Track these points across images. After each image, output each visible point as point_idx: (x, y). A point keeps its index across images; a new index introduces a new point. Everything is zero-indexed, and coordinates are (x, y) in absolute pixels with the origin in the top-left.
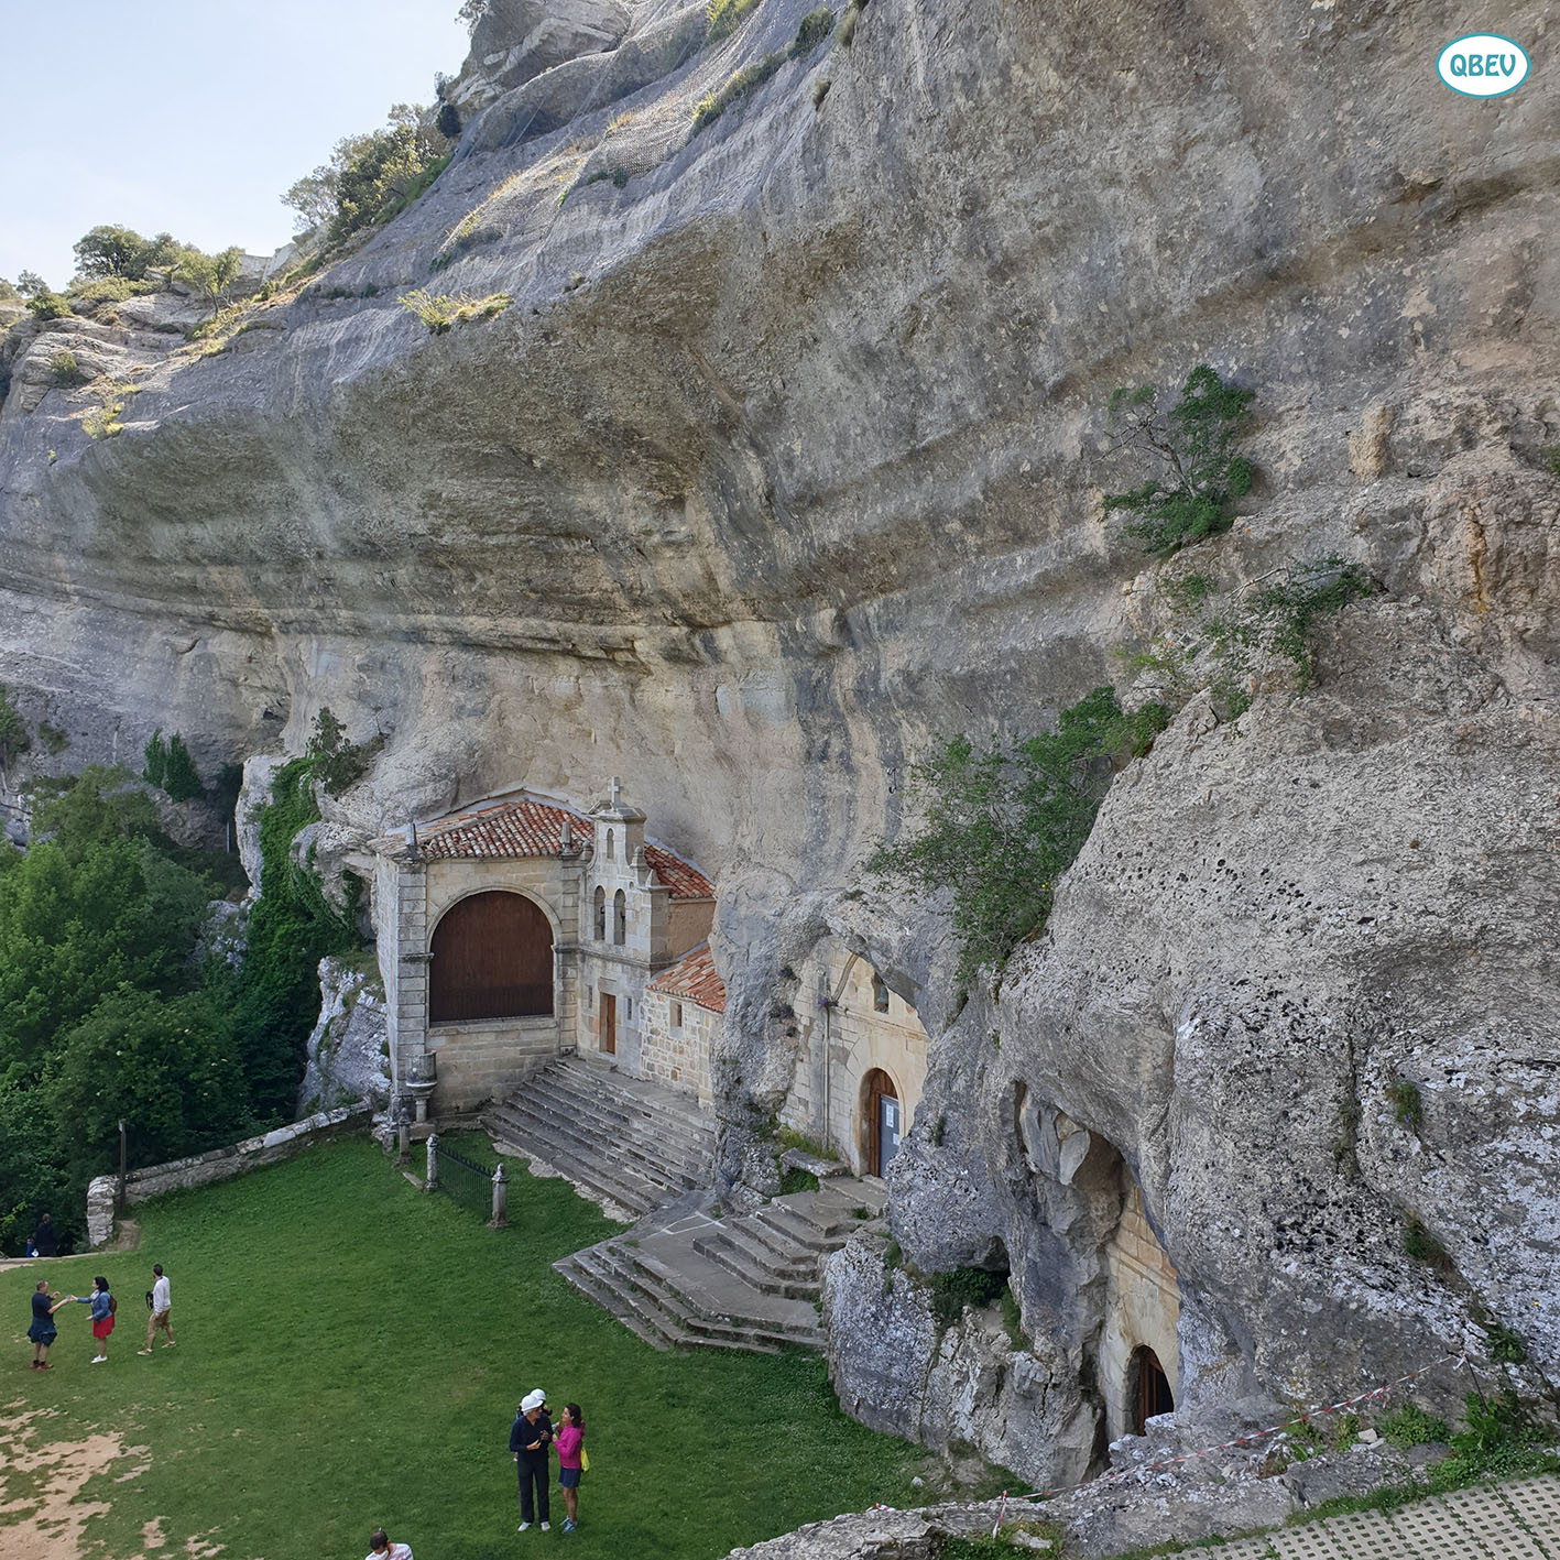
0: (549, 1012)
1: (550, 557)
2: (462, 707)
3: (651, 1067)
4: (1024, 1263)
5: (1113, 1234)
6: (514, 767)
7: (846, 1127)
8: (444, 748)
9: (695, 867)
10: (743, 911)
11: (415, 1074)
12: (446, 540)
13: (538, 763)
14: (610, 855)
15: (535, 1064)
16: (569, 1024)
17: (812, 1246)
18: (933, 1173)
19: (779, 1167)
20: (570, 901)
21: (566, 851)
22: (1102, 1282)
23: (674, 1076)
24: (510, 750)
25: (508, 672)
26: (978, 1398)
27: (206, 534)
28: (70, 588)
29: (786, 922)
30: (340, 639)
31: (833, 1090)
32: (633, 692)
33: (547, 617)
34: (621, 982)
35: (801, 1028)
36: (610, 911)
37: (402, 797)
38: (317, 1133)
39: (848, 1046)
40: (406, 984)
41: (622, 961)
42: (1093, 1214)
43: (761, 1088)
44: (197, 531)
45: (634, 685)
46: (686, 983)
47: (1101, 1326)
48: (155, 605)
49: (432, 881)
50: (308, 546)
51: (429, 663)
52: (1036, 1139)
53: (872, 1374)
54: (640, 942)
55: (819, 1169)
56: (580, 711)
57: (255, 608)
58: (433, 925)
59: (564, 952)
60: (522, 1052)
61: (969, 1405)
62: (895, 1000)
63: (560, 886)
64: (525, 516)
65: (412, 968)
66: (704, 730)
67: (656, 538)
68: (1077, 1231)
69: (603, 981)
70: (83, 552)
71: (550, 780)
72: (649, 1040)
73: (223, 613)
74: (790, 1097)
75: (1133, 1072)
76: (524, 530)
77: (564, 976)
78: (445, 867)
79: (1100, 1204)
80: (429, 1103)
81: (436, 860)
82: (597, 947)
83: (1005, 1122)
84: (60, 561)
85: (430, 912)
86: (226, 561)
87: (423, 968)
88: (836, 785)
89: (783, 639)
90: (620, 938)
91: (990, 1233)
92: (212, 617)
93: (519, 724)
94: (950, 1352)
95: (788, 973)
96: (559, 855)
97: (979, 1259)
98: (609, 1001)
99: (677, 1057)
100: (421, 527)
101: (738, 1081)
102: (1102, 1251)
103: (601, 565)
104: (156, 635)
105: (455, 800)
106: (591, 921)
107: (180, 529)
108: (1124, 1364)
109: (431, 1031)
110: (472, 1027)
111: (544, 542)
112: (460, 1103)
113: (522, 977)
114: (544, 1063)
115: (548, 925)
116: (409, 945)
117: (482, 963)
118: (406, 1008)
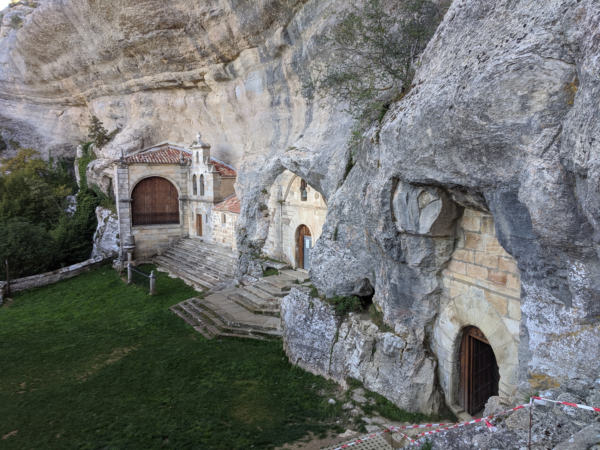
0: (178, 222)
1: (169, 39)
2: (144, 113)
3: (215, 239)
4: (388, 286)
5: (447, 265)
6: (164, 135)
7: (289, 250)
8: (138, 128)
9: (230, 167)
10: (247, 171)
11: (126, 243)
12: (131, 40)
13: (172, 133)
14: (198, 162)
15: (173, 241)
16: (186, 226)
17: (276, 295)
18: (333, 253)
19: (262, 267)
20: (184, 181)
21: (182, 162)
22: (439, 292)
23: (224, 241)
24: (162, 129)
25: (159, 97)
26: (362, 357)
27: (58, 64)
28: (21, 96)
29: (263, 171)
30: (105, 97)
31: (284, 237)
32: (205, 99)
33: (172, 71)
34: (203, 208)
35: (270, 213)
36: (198, 183)
38: (91, 265)
39: (290, 217)
40: (122, 211)
41: (203, 201)
42: (437, 253)
43: (255, 238)
44: (55, 65)
45: (205, 96)
46: (227, 206)
47: (436, 316)
48: (50, 100)
49: (130, 172)
50: (89, 59)
51: (132, 98)
52: (404, 209)
53: (305, 347)
54: (209, 194)
55: (278, 266)
56: (187, 111)
57: (78, 93)
58: (131, 188)
59: (182, 200)
60: (168, 237)
61: (357, 361)
62: (311, 192)
63: (180, 175)
64: (158, 19)
65: (124, 204)
66: (231, 109)
67: (208, 16)
68: (425, 264)
69: (197, 210)
70: (24, 83)
71: (177, 139)
72: (214, 229)
73: (71, 99)
74: (267, 241)
75: (524, 108)
76: (158, 27)
77: (183, 209)
78: (135, 167)
79: (441, 246)
80: (133, 254)
81: (131, 164)
82: (195, 197)
83: (384, 204)
84: (17, 87)
85: (130, 184)
86: (66, 76)
87: (129, 204)
88: (283, 114)
89: (261, 55)
90: (202, 193)
91: (363, 277)
92: (68, 102)
93: (164, 118)
94: (344, 335)
95: (265, 192)
96: (178, 163)
97: (357, 290)
98: (199, 216)
99: (225, 234)
100: (121, 36)
101: (246, 236)
102: (439, 275)
103: (189, 40)
104: (51, 111)
105: (142, 147)
106: (192, 188)
107: (50, 65)
108: (453, 336)
109: (133, 228)
110: (148, 227)
111: (166, 33)
112: (145, 254)
113: (168, 209)
114: (177, 240)
115: (176, 190)
116: (122, 196)
117: (152, 204)
118: (122, 219)
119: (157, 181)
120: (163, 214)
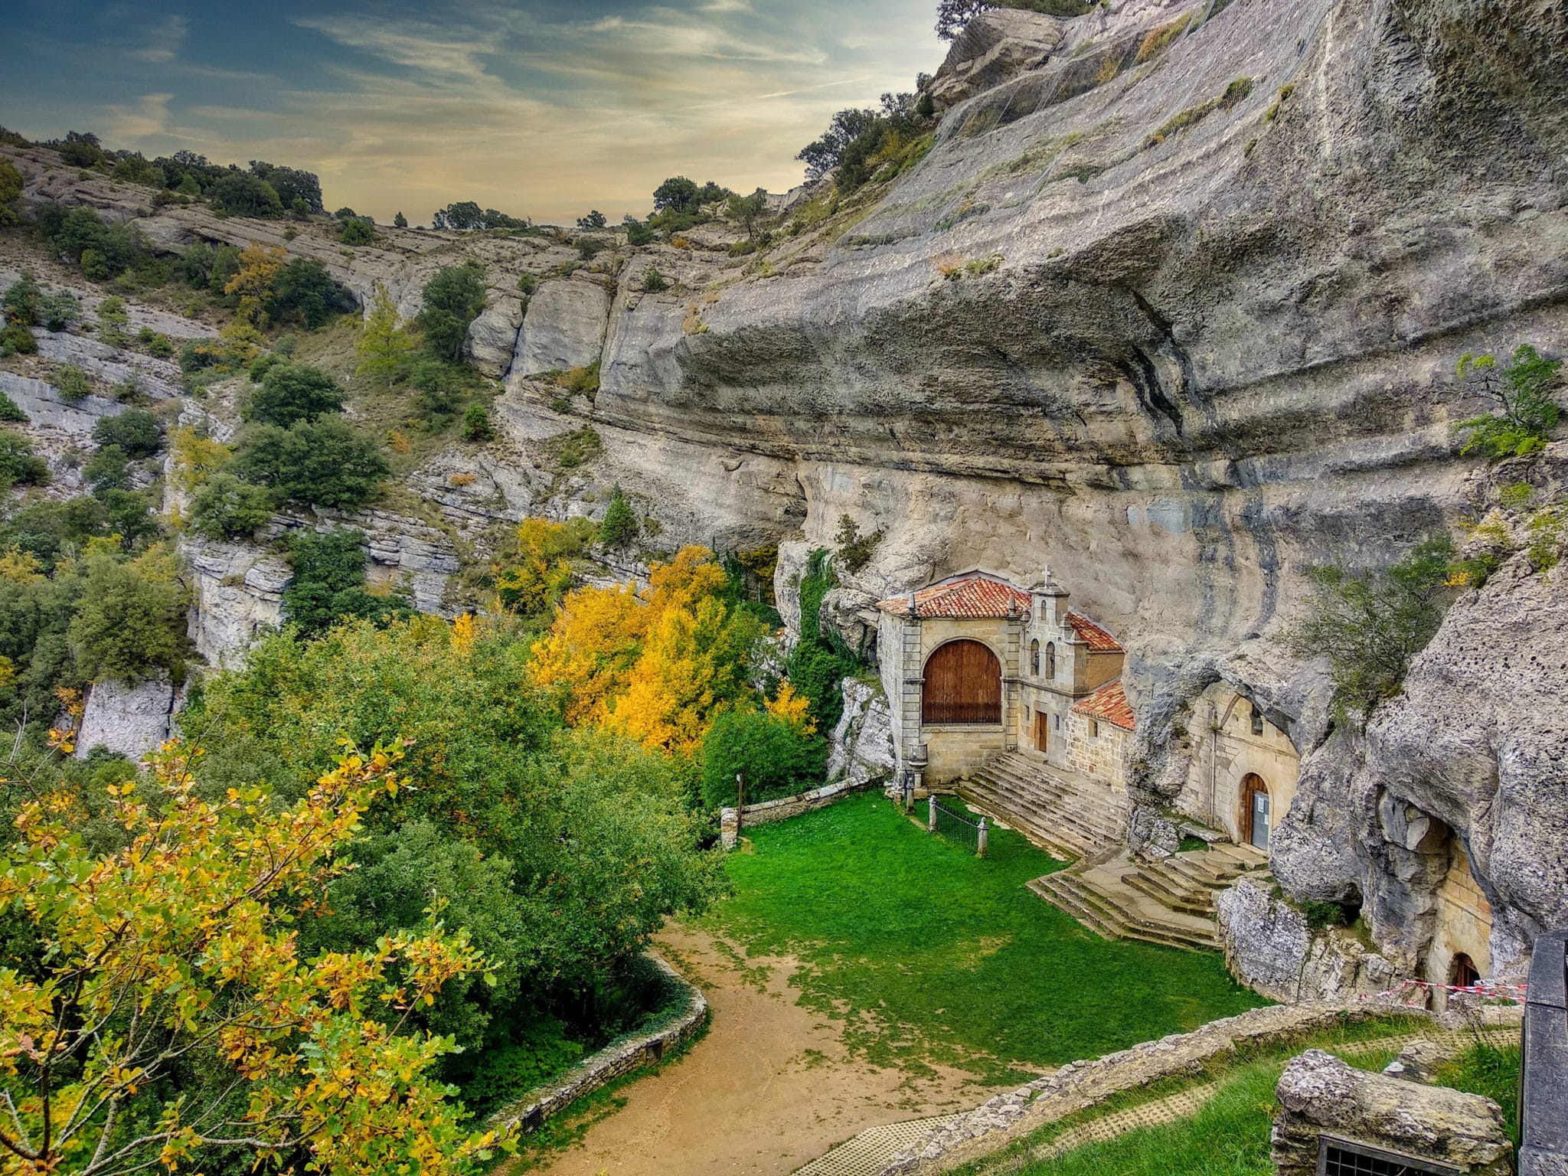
0: (997, 720)
1: (1010, 418)
2: (937, 515)
3: (1073, 763)
4: (1375, 899)
5: (1441, 883)
6: (972, 555)
7: (1228, 811)
8: (926, 542)
9: (1101, 626)
10: (1149, 662)
11: (914, 757)
12: (937, 406)
13: (989, 552)
14: (1043, 618)
15: (989, 755)
16: (1013, 730)
17: (1206, 885)
18: (1304, 841)
19: (1177, 833)
20: (1013, 647)
21: (1012, 614)
22: (1433, 913)
23: (1091, 769)
24: (970, 544)
25: (969, 491)
26: (1341, 982)
27: (761, 395)
28: (657, 426)
29: (1183, 671)
30: (849, 466)
31: (1218, 787)
32: (1061, 506)
33: (1003, 457)
34: (1052, 705)
35: (1193, 743)
36: (1043, 657)
37: (898, 574)
38: (851, 789)
39: (1230, 757)
40: (908, 698)
41: (1052, 691)
42: (1429, 870)
43: (1163, 781)
44: (751, 392)
45: (1062, 502)
46: (1102, 708)
47: (1431, 940)
48: (714, 438)
49: (925, 632)
50: (833, 405)
51: (915, 483)
52: (1391, 820)
53: (1262, 964)
54: (1065, 678)
55: (1208, 836)
56: (1022, 518)
57: (786, 441)
58: (924, 660)
59: (1009, 682)
60: (981, 747)
61: (1334, 985)
62: (1269, 729)
63: (1006, 637)
64: (997, 392)
65: (911, 687)
66: (1115, 535)
67: (1093, 409)
68: (1416, 880)
69: (1037, 703)
70: (667, 403)
71: (996, 564)
72: (1072, 745)
73: (762, 445)
74: (1184, 789)
75: (1468, 782)
76: (996, 401)
77: (1009, 698)
78: (933, 624)
79: (1433, 865)
80: (923, 775)
81: (926, 619)
82: (1033, 680)
83: (1368, 809)
84: (652, 409)
85: (923, 652)
86: (770, 412)
87: (918, 688)
88: (1222, 579)
89: (1185, 479)
90: (1051, 674)
91: (1348, 881)
92: (754, 447)
93: (975, 526)
94: (1319, 953)
95: (1184, 706)
96: (1007, 618)
97: (1340, 896)
98: (1042, 717)
99: (1094, 757)
100: (919, 397)
101: (1146, 776)
102: (1433, 893)
103: (1047, 423)
104: (713, 457)
105: (932, 577)
106: (1028, 662)
107: (740, 392)
108: (1447, 964)
109: (923, 729)
110: (948, 728)
111: (1007, 409)
112: (941, 777)
113: (982, 698)
114: (996, 755)
115: (998, 663)
116: (909, 673)
117: (955, 687)
118: (907, 713)
119: (966, 648)
120: (974, 707)
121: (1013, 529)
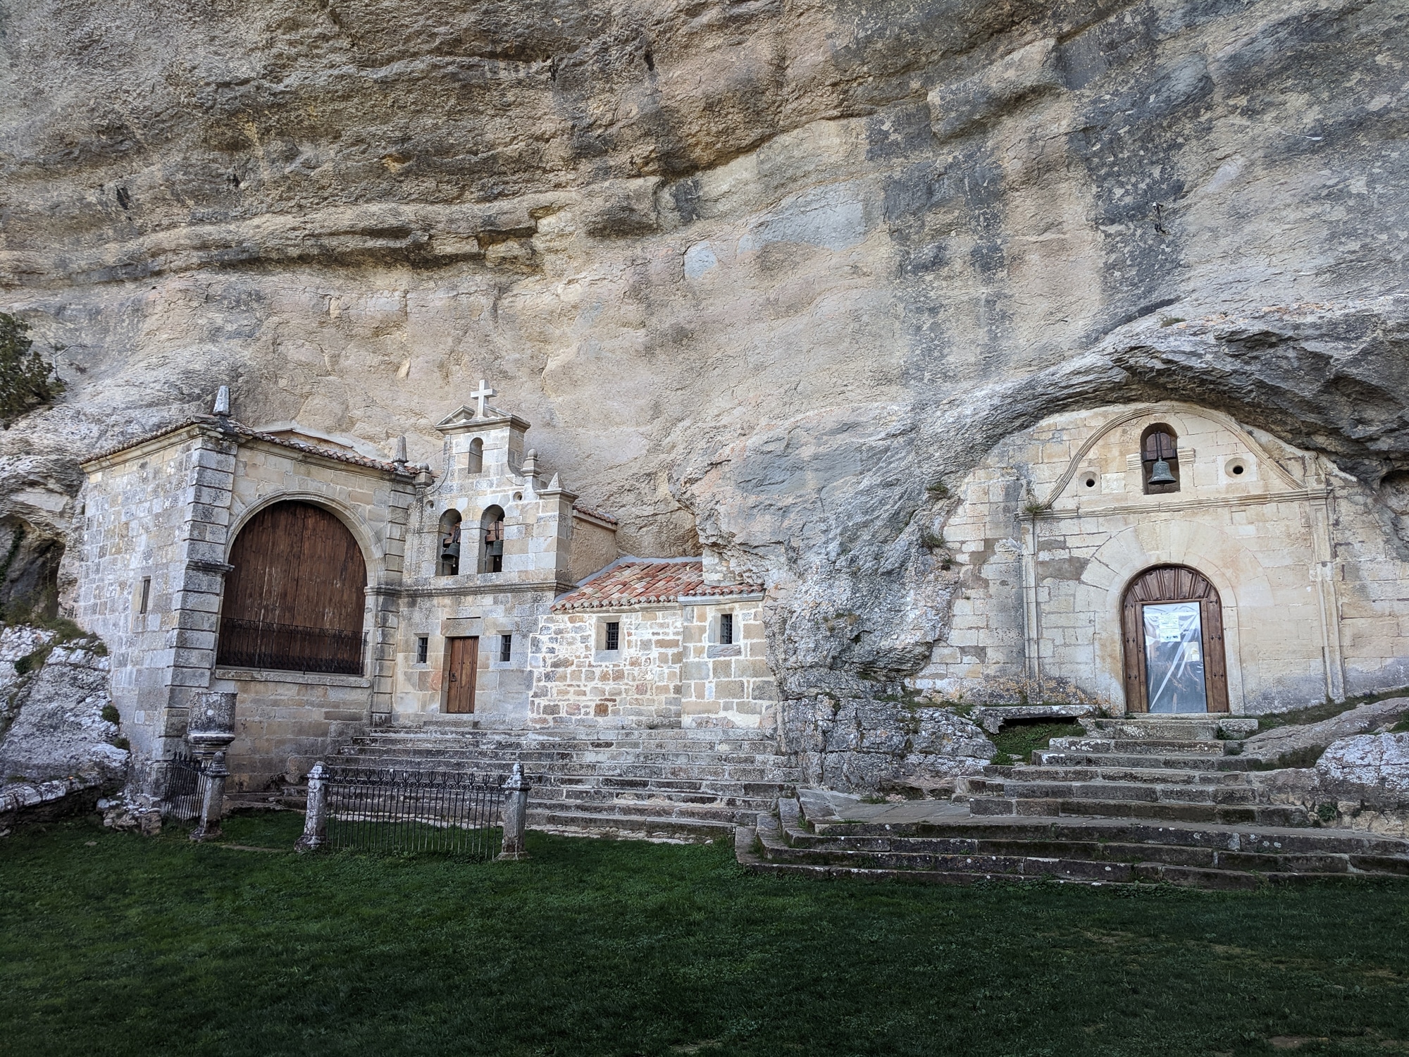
0: (355, 668)
3: (551, 710)
6: (283, 403)
8: (197, 367)
11: (212, 720)
12: (287, 84)
13: (317, 402)
14: (475, 470)
15: (341, 734)
16: (386, 685)
20: (397, 533)
21: (401, 470)
23: (603, 710)
24: (283, 383)
25: (296, 287)
31: (1047, 620)
32: (498, 298)
34: (492, 614)
35: (963, 558)
36: (470, 538)
39: (1083, 553)
40: (193, 600)
41: (497, 589)
45: (503, 290)
49: (241, 471)
54: (533, 561)
58: (236, 527)
59: (383, 594)
60: (328, 716)
63: (387, 514)
65: (203, 579)
66: (636, 315)
69: (450, 623)
71: (329, 422)
72: (549, 677)
74: (942, 649)
76: (452, 45)
77: (383, 625)
78: (259, 457)
81: (251, 442)
85: (235, 511)
87: (218, 582)
95: (939, 491)
96: (390, 473)
98: (464, 644)
99: (609, 686)
101: (857, 639)
109: (219, 673)
111: (470, 67)
112: (245, 777)
113: (330, 621)
114: (351, 732)
115: (362, 564)
116: (202, 547)
117: (284, 595)
118: (188, 634)
119: (310, 522)
120: (314, 637)
121: (375, 360)
